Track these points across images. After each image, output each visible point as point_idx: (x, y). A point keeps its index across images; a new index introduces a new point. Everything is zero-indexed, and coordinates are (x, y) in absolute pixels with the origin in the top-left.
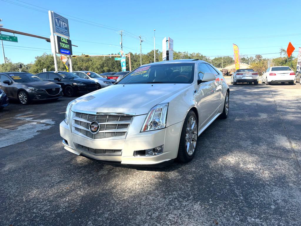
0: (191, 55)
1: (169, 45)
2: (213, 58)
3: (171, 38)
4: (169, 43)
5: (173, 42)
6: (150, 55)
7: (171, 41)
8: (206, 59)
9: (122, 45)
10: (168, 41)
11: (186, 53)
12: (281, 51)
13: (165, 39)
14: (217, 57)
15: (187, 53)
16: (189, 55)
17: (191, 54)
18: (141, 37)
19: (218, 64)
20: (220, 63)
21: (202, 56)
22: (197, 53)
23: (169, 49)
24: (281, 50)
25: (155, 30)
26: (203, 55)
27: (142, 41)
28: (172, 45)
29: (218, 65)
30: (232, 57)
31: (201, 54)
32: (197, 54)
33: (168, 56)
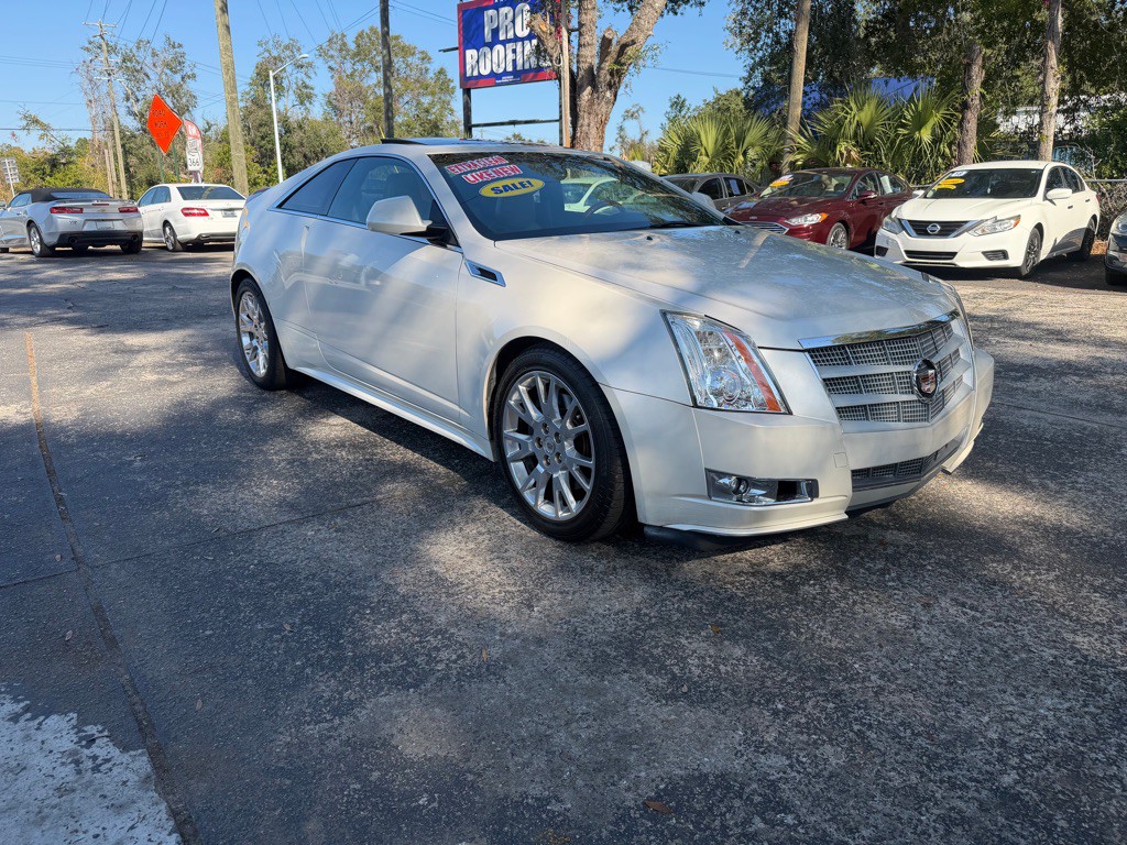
12: (24, 123)
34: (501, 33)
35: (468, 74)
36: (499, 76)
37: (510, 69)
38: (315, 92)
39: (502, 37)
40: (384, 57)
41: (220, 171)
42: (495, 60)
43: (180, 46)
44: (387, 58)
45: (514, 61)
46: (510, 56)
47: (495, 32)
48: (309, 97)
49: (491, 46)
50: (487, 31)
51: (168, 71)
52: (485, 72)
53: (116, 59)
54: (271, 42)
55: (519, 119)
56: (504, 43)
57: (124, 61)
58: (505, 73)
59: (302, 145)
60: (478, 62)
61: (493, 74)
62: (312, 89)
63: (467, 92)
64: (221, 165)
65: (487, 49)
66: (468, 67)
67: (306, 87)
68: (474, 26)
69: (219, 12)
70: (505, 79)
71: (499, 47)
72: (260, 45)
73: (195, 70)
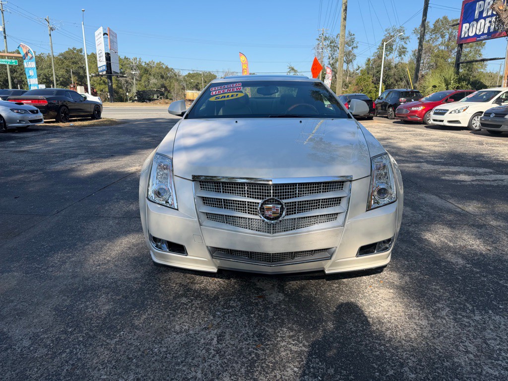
0: (148, 64)
1: (110, 43)
2: (186, 73)
3: (111, 29)
4: (110, 39)
5: (116, 37)
6: (65, 58)
7: (112, 36)
8: (175, 74)
9: (6, 33)
10: (107, 34)
11: (138, 60)
12: (289, 70)
13: (101, 31)
14: (191, 72)
15: (140, 61)
16: (143, 64)
17: (147, 62)
18: (50, 21)
19: (194, 85)
20: (198, 83)
21: (167, 68)
22: (159, 62)
23: (110, 49)
24: (290, 68)
25: (83, 11)
26: (169, 67)
27: (52, 29)
28: (115, 43)
29: (194, 87)
30: (215, 74)
31: (165, 64)
32: (159, 64)
33: (110, 64)
34: (484, 13)
35: (462, 36)
36: (479, 36)
37: (486, 31)
38: (407, 50)
39: (484, 15)
40: (421, 31)
41: (356, 87)
42: (478, 27)
43: (354, 35)
44: (423, 32)
45: (489, 28)
46: (488, 24)
47: (481, 13)
48: (404, 52)
49: (477, 21)
50: (477, 12)
51: (347, 46)
52: (471, 34)
53: (328, 42)
54: (391, 29)
55: (487, 58)
56: (485, 18)
57: (330, 43)
58: (483, 34)
59: (394, 75)
60: (468, 30)
61: (476, 35)
62: (406, 49)
63: (461, 46)
64: (357, 84)
65: (475, 23)
66: (463, 33)
67: (404, 48)
68: (470, 11)
69: (342, 20)
70: (482, 37)
71: (482, 21)
72: (386, 31)
73: (358, 45)
